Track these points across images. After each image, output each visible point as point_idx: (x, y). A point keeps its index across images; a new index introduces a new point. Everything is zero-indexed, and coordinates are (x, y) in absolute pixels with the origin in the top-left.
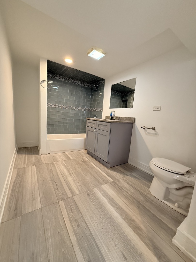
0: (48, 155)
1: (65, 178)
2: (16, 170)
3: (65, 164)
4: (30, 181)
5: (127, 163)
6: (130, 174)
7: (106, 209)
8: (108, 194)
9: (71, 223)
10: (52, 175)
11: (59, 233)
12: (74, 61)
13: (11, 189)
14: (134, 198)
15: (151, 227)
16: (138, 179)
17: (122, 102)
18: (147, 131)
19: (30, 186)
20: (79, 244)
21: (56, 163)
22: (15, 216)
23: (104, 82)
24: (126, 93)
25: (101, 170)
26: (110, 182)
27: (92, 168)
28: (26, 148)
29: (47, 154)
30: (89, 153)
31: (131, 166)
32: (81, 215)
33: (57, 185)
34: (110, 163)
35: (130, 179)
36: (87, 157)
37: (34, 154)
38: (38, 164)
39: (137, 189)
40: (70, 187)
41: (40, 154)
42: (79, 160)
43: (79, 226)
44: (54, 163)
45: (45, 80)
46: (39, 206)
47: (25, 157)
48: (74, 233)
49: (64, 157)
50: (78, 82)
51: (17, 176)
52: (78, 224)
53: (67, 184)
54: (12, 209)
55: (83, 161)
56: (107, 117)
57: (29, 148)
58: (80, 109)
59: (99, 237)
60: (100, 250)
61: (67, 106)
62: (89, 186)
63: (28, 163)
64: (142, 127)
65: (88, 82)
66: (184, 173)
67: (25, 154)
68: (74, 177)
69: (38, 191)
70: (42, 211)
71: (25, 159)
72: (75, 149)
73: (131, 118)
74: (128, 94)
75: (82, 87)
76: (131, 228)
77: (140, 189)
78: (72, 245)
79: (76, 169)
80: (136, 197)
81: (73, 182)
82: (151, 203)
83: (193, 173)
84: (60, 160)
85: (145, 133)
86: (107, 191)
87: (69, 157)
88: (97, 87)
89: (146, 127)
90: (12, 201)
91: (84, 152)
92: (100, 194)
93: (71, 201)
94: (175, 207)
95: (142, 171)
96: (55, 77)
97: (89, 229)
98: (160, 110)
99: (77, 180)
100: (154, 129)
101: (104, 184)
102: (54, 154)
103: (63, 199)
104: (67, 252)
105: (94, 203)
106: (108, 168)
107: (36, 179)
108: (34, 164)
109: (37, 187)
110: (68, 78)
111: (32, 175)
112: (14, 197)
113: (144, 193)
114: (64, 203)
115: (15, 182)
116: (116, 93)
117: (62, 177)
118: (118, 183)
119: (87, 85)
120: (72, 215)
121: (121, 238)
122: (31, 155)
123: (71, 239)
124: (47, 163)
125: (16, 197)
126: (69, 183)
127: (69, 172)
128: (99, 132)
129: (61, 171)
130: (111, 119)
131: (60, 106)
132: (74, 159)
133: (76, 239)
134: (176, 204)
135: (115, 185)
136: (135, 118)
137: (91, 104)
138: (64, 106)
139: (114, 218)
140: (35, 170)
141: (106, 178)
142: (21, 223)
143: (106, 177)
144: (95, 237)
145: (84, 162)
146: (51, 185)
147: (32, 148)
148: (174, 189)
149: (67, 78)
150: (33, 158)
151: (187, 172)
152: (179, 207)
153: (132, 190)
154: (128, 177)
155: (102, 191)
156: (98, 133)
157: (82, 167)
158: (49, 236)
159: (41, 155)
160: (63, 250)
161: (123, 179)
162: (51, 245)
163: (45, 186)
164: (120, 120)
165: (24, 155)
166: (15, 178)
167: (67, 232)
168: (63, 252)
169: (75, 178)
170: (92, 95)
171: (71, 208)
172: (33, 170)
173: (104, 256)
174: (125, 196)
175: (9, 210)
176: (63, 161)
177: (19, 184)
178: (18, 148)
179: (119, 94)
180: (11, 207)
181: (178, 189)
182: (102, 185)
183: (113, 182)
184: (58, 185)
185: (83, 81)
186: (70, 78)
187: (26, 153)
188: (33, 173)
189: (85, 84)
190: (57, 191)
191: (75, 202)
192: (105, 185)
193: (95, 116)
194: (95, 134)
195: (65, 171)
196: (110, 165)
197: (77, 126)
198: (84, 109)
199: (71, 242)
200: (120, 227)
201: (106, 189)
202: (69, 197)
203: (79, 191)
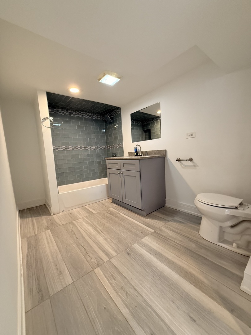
0: (62, 213)
1: (94, 238)
2: (25, 240)
3: (88, 220)
4: (48, 251)
5: (165, 206)
6: (172, 219)
7: (155, 266)
8: (152, 248)
9: (117, 293)
10: (75, 238)
11: (105, 308)
12: (82, 90)
13: (25, 265)
14: (184, 247)
15: (212, 277)
16: (183, 223)
17: (143, 132)
18: (182, 164)
19: (50, 257)
20: (134, 317)
21: (77, 221)
22: (42, 300)
23: (120, 111)
24: (148, 122)
25: (136, 220)
26: (151, 233)
27: (124, 220)
28: (30, 209)
29: (61, 211)
30: (115, 202)
31: (170, 209)
32: (127, 280)
33: (85, 249)
34: (145, 210)
35: (173, 225)
36: (114, 208)
37: (43, 215)
38: (52, 227)
39: (185, 235)
40: (103, 248)
41: (52, 214)
42: (105, 212)
43: (128, 295)
44: (74, 222)
45: (47, 118)
46: (69, 280)
47: (32, 221)
48: (124, 305)
49: (84, 213)
50: (87, 115)
51: (29, 248)
52: (126, 292)
53: (98, 246)
54: (34, 293)
55: (110, 214)
56: (130, 154)
57: (35, 208)
58: (94, 148)
59: (156, 303)
60: (161, 318)
61: (77, 147)
62: (126, 243)
63: (38, 228)
64: (176, 160)
65: (99, 114)
66: (237, 206)
67: (31, 217)
68: (104, 235)
69: (63, 261)
70: (75, 286)
71: (33, 224)
72: (96, 200)
73: (161, 151)
74: (150, 122)
75: (93, 120)
76: (191, 283)
77: (188, 235)
78: (126, 319)
79: (103, 225)
80: (186, 245)
81: (105, 242)
82: (206, 249)
83: (247, 204)
84: (80, 216)
85: (181, 166)
86: (150, 245)
87: (91, 211)
88: (112, 118)
89: (181, 159)
90: (31, 281)
91: (108, 202)
92: (142, 249)
93: (109, 265)
94: (233, 248)
95: (184, 212)
96: (57, 112)
97: (141, 295)
98: (195, 137)
99: (109, 238)
100: (191, 160)
101: (144, 237)
102: (70, 211)
103: (98, 265)
104: (122, 330)
105: (138, 262)
106: (143, 217)
107: (56, 247)
108: (48, 228)
109: (60, 256)
110: (74, 111)
111: (48, 243)
112: (33, 275)
113: (194, 238)
114: (101, 270)
115: (28, 256)
116: (136, 122)
117: (89, 238)
118: (160, 232)
119: (99, 117)
120: (116, 283)
121: (182, 297)
122: (39, 217)
123: (122, 312)
124: (64, 223)
125: (36, 275)
126: (100, 245)
127: (96, 230)
128: (125, 173)
129: (85, 230)
130: (137, 155)
131: (69, 148)
132: (98, 213)
133: (128, 311)
134: (234, 245)
135: (158, 235)
136: (166, 150)
137: (107, 140)
138: (73, 147)
139: (168, 276)
140: (51, 235)
141: (145, 230)
142: (52, 307)
143: (144, 228)
144: (151, 304)
145: (112, 214)
146: (78, 250)
147: (38, 208)
148: (228, 227)
149: (72, 111)
150: (44, 220)
151: (240, 204)
152: (238, 247)
153: (179, 238)
154: (170, 223)
155: (144, 246)
156: (123, 174)
157: (110, 221)
158: (94, 315)
159: (54, 214)
160: (116, 328)
161: (165, 226)
162: (99, 326)
163: (70, 253)
164: (148, 155)
165: (30, 219)
166: (26, 251)
167: (115, 305)
168: (117, 330)
169: (106, 237)
170: (106, 129)
171: (112, 275)
172: (48, 236)
173: (168, 323)
174: (173, 246)
175: (31, 294)
176: (85, 218)
177: (34, 257)
178: (20, 211)
179: (139, 124)
180: (32, 289)
181: (233, 227)
182: (142, 238)
183: (154, 232)
184: (87, 249)
185: (93, 113)
186: (76, 110)
187: (32, 215)
188: (49, 240)
189: (96, 116)
190: (88, 257)
191: (115, 266)
192: (146, 238)
193: (115, 154)
194: (120, 176)
195: (91, 229)
196: (145, 212)
197: (94, 170)
198: (99, 148)
199: (124, 316)
200: (178, 285)
201: (148, 243)
202: (105, 261)
203: (116, 252)
